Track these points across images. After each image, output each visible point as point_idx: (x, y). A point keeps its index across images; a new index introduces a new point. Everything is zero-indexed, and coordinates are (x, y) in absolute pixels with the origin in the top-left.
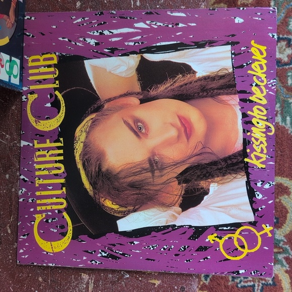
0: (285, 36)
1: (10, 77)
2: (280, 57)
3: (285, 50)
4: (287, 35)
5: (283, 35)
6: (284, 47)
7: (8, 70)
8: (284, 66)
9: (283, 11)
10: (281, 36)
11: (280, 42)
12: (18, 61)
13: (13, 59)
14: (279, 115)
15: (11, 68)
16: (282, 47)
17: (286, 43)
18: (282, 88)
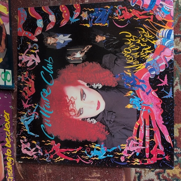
0: (179, 34)
1: (5, 82)
2: (176, 48)
3: (179, 43)
4: (180, 34)
5: (178, 34)
6: (179, 42)
7: (3, 78)
8: (179, 53)
9: (177, 19)
10: (176, 35)
11: (176, 39)
12: (10, 71)
13: (6, 70)
14: (178, 84)
15: (5, 76)
16: (177, 42)
17: (179, 38)
18: (179, 67)
